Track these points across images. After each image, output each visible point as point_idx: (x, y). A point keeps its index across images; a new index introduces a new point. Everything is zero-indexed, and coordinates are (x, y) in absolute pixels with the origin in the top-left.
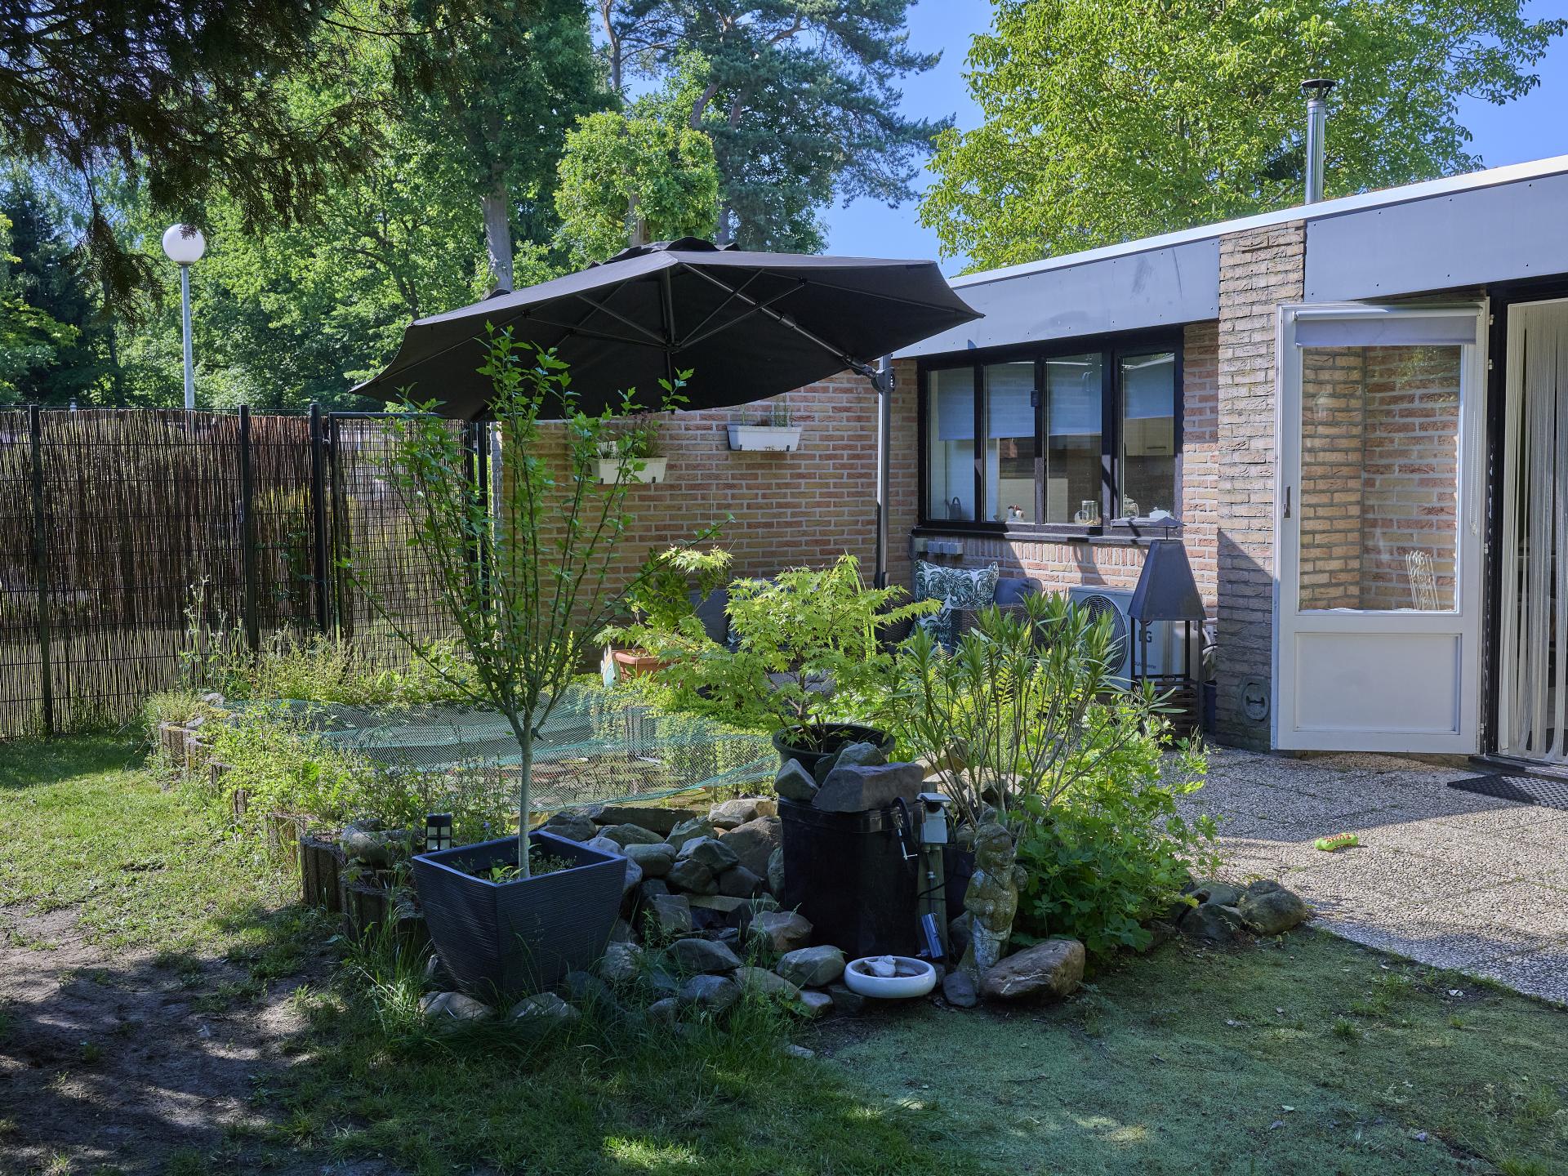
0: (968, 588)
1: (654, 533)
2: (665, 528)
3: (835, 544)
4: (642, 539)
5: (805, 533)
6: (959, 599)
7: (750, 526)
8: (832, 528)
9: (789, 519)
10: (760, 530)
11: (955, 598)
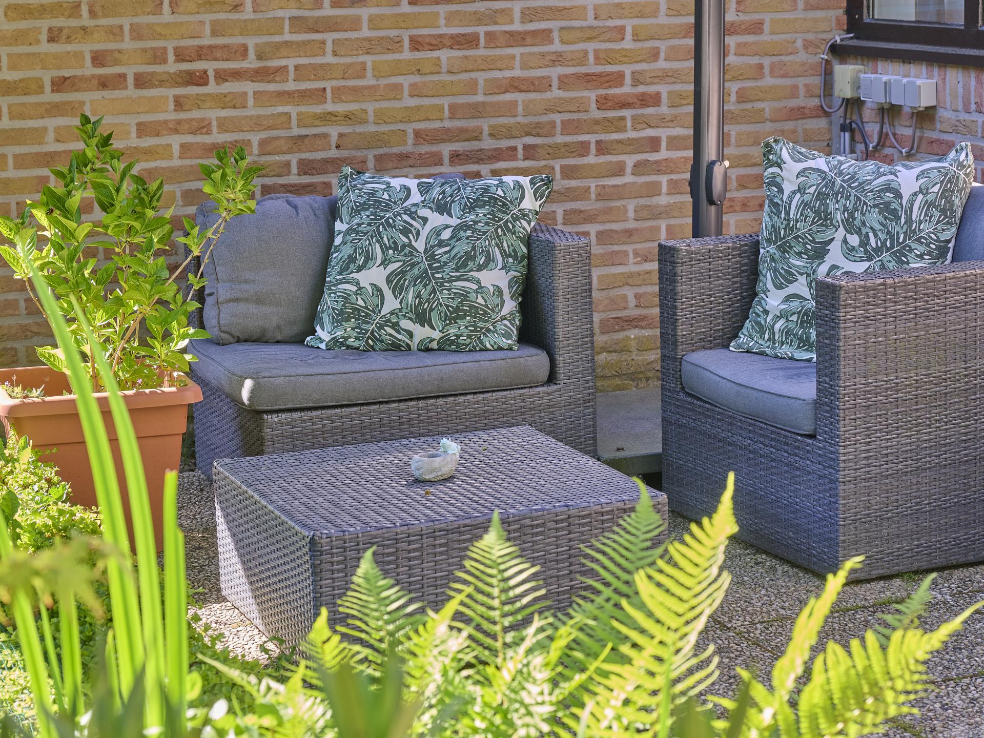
0: (889, 212)
1: (172, 67)
2: (201, 53)
3: (636, 82)
4: (141, 82)
5: (557, 59)
6: (864, 243)
7: (416, 44)
8: (628, 43)
9: (517, 27)
10: (444, 55)
11: (854, 240)
